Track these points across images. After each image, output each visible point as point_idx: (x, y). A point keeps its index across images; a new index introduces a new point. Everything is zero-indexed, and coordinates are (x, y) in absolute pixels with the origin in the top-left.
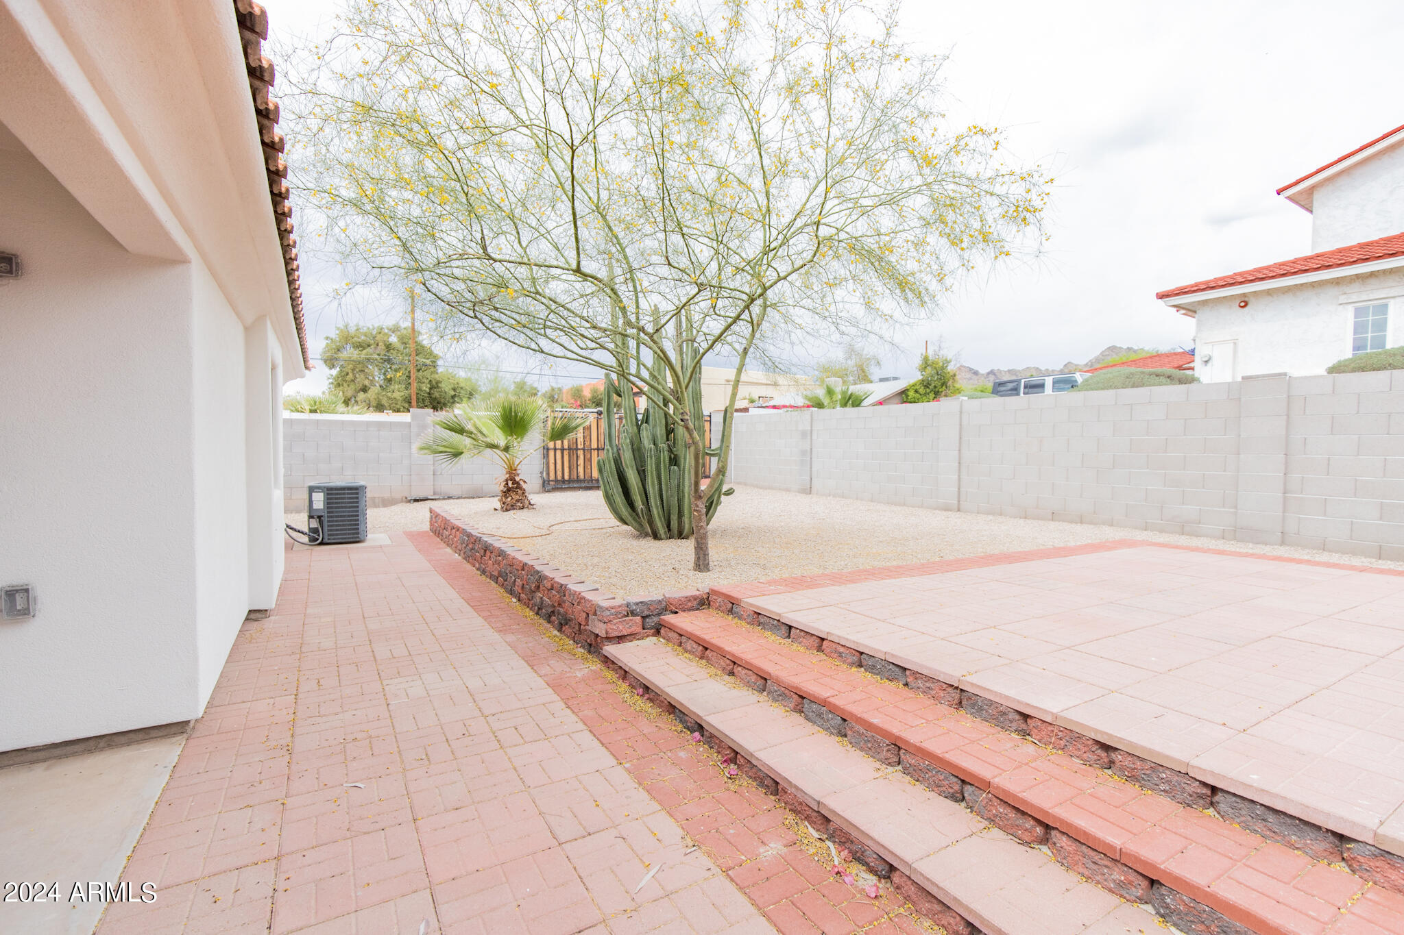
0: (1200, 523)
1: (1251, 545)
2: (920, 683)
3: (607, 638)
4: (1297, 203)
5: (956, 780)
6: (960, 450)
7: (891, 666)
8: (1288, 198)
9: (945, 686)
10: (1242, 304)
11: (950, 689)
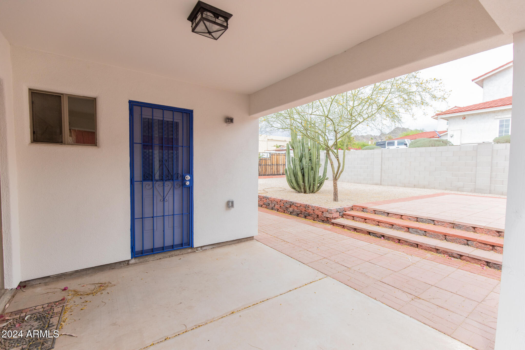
0: (464, 187)
1: (480, 194)
2: (439, 223)
3: (332, 218)
4: (478, 84)
5: (466, 240)
6: (381, 166)
7: (429, 220)
8: (476, 83)
9: (448, 223)
10: (464, 118)
11: (450, 224)
